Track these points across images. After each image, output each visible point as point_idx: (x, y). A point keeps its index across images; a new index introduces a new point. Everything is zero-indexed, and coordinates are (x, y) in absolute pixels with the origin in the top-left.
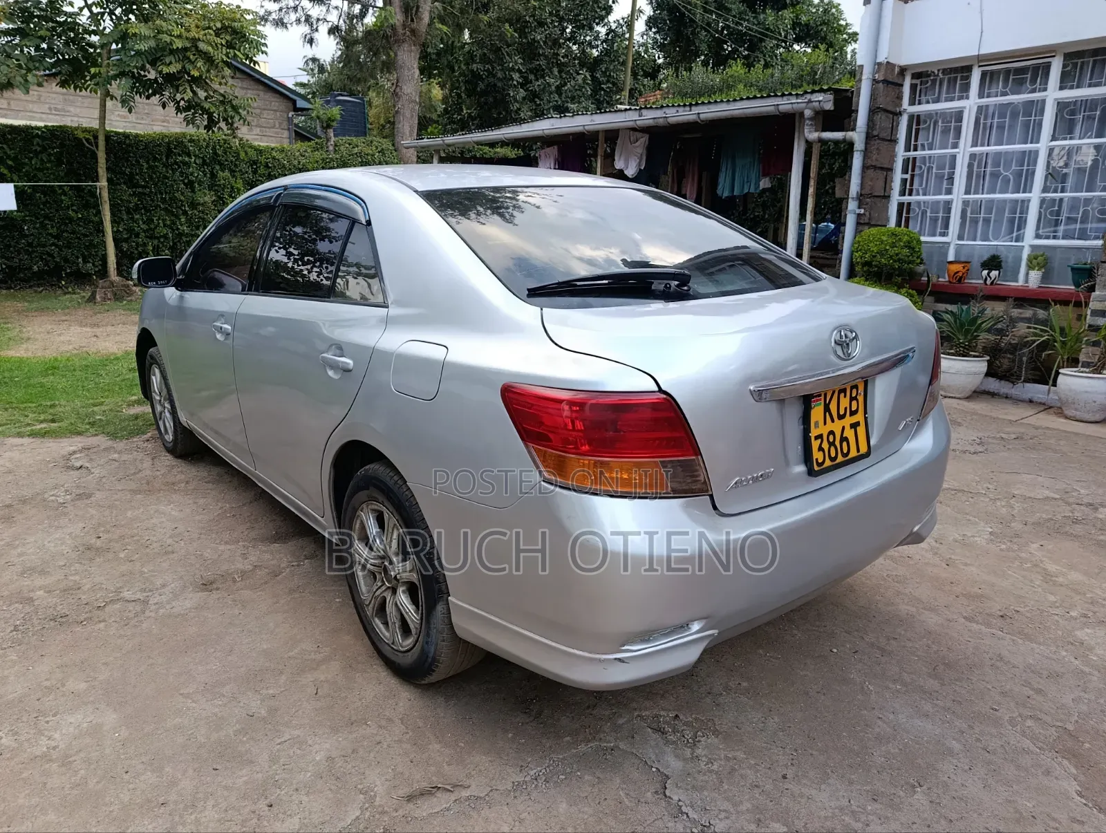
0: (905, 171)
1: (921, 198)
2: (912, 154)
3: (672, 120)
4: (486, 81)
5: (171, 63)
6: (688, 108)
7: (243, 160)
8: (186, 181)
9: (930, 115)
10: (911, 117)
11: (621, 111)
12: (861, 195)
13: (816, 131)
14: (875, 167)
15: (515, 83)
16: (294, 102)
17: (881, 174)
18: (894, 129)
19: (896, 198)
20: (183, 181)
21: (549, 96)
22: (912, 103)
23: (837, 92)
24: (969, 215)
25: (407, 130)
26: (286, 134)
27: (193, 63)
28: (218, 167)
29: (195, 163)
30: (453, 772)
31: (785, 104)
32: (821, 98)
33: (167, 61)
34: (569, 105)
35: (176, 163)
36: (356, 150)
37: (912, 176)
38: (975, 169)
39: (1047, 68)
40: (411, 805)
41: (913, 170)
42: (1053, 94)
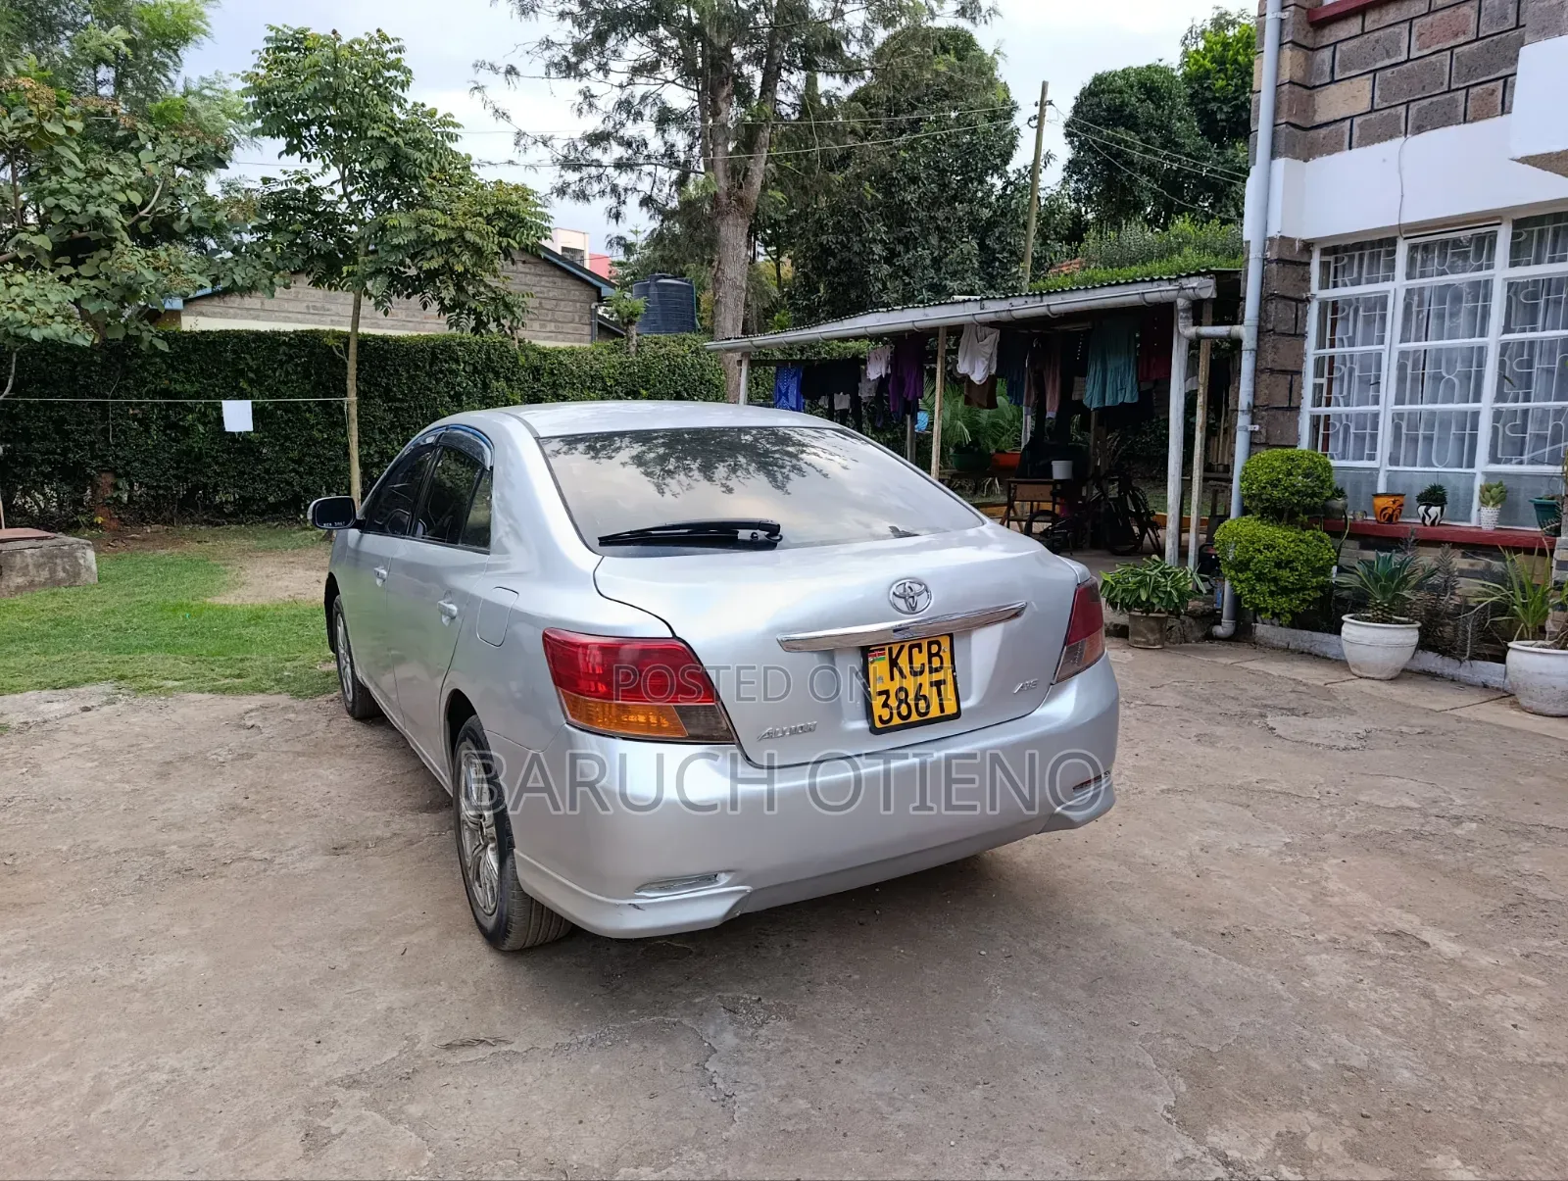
0: (1319, 373)
1: (1342, 409)
2: (1328, 351)
3: (1017, 314)
4: (839, 257)
5: (432, 257)
6: (1038, 299)
7: (523, 366)
8: (452, 393)
9: (1348, 301)
10: (1323, 305)
11: (958, 302)
12: (1255, 407)
13: (1194, 325)
14: (1272, 371)
15: (876, 257)
16: (598, 290)
17: (1284, 380)
18: (1299, 320)
19: (1307, 409)
20: (448, 392)
21: (923, 272)
22: (1324, 285)
23: (1219, 275)
24: (1404, 431)
25: (729, 324)
26: (587, 329)
27: (458, 256)
28: (491, 375)
29: (464, 370)
31: (1155, 292)
32: (1195, 285)
33: (428, 255)
35: (441, 372)
36: (663, 351)
37: (1330, 381)
38: (1409, 371)
39: (1494, 236)
40: (448, 1053)
41: (1331, 373)
42: (1502, 272)
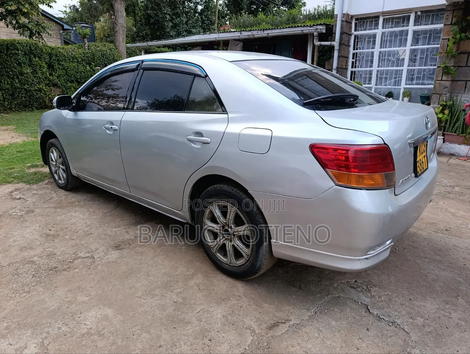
0: (353, 58)
1: (360, 69)
2: (356, 51)
3: (256, 36)
4: (154, 19)
5: (12, 5)
6: (262, 31)
7: (45, 53)
8: (17, 62)
9: (362, 35)
10: (356, 36)
11: (232, 32)
12: (338, 68)
13: (319, 41)
14: (343, 56)
15: (167, 19)
16: (63, 26)
17: (345, 59)
18: (349, 41)
19: (350, 69)
20: (16, 62)
21: (183, 26)
22: (355, 30)
23: (327, 25)
24: (379, 76)
25: (121, 40)
26: (59, 41)
27: (23, 5)
28: (32, 56)
29: (21, 54)
30: (281, 315)
31: (306, 30)
32: (321, 28)
33: (10, 4)
34: (192, 30)
35: (12, 54)
36: (98, 49)
37: (356, 60)
38: (381, 58)
39: (409, 17)
41: (356, 58)
42: (411, 28)
